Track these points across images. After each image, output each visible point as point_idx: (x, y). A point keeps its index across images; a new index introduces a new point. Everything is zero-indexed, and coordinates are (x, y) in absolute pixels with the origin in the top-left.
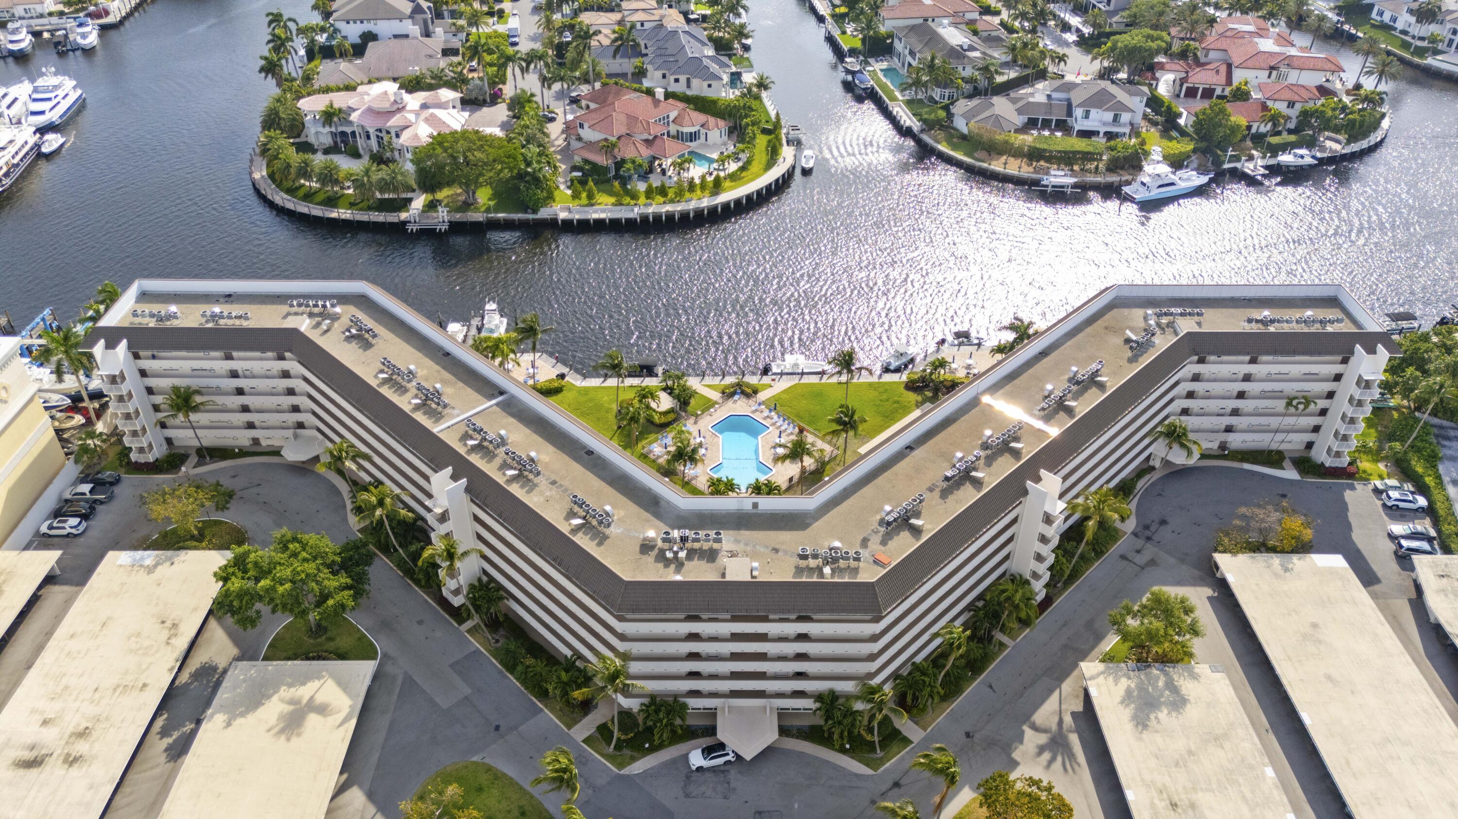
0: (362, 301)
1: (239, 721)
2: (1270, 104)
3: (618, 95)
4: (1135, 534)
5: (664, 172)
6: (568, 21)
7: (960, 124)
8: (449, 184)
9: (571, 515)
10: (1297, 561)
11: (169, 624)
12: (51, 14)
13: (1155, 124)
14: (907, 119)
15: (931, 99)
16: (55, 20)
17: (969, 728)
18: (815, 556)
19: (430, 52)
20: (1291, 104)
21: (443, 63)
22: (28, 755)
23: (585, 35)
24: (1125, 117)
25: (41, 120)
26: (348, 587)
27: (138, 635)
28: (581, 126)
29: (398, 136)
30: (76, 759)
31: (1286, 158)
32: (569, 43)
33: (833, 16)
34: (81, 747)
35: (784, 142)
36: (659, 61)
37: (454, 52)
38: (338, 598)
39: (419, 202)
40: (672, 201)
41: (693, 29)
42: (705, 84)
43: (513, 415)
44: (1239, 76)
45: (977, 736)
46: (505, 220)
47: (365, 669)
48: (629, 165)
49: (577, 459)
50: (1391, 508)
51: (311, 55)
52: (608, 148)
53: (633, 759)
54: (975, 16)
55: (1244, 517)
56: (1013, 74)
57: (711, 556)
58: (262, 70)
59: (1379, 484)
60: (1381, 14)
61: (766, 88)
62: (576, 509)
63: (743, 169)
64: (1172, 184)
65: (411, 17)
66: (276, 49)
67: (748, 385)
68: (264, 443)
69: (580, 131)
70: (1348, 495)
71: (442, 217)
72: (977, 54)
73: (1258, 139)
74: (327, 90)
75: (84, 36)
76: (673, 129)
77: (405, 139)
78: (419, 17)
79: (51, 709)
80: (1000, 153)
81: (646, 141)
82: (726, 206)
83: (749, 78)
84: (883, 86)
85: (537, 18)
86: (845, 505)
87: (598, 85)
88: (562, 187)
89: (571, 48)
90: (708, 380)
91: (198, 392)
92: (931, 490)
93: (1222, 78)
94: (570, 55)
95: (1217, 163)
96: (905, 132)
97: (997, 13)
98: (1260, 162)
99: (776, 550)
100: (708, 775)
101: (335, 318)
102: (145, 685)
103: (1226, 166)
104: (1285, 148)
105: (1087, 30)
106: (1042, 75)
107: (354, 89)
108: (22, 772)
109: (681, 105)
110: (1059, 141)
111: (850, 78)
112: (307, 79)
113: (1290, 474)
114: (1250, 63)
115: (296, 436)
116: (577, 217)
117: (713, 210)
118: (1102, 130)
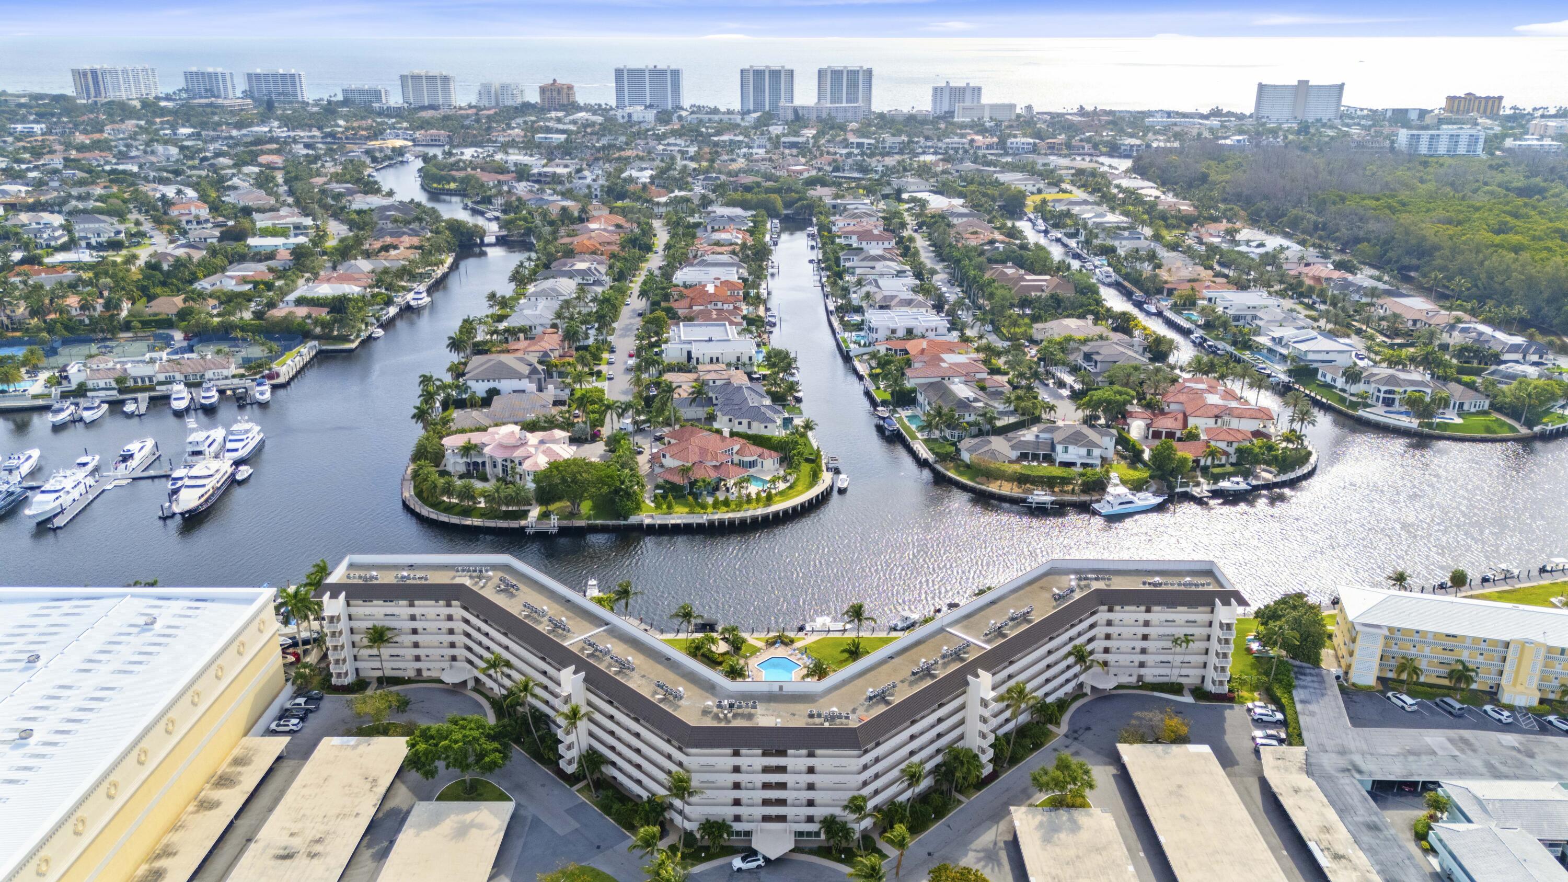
0: (507, 568)
1: (425, 833)
2: (1213, 443)
3: (692, 434)
4: (1066, 736)
5: (728, 490)
6: (654, 379)
7: (966, 456)
8: (560, 499)
9: (656, 693)
10: (1176, 749)
11: (370, 779)
12: (234, 376)
13: (1123, 457)
14: (924, 452)
15: (945, 438)
16: (236, 381)
17: (930, 850)
18: (819, 716)
19: (543, 403)
20: (1230, 444)
21: (554, 411)
22: (282, 852)
23: (670, 389)
24: (1096, 452)
25: (236, 455)
26: (500, 752)
27: (350, 786)
28: (664, 456)
29: (520, 464)
30: (315, 855)
31: (1224, 484)
32: (655, 396)
33: (871, 375)
34: (318, 848)
35: (824, 468)
36: (727, 409)
37: (562, 403)
38: (492, 757)
39: (535, 512)
40: (733, 511)
41: (755, 385)
42: (763, 426)
43: (615, 637)
44: (1192, 422)
45: (936, 855)
46: (602, 526)
47: (508, 808)
48: (701, 484)
49: (660, 663)
50: (1257, 720)
51: (445, 405)
52: (684, 471)
53: (693, 865)
54: (985, 375)
55: (1138, 718)
56: (1012, 420)
57: (750, 717)
58: (414, 417)
59: (1250, 705)
60: (1325, 376)
61: (811, 429)
62: (659, 690)
63: (791, 487)
64: (1131, 502)
65: (528, 377)
66: (426, 402)
67: (787, 637)
68: (425, 674)
69: (663, 460)
70: (1228, 713)
71: (554, 523)
72: (981, 404)
73: (1205, 470)
74: (463, 431)
75: (262, 393)
76: (736, 459)
77: (527, 465)
78: (535, 377)
79: (295, 828)
80: (996, 479)
81: (715, 466)
82: (776, 515)
83: (798, 421)
84: (907, 429)
85: (629, 377)
86: (844, 689)
87: (677, 427)
88: (647, 501)
89: (657, 400)
90: (756, 635)
91: (389, 629)
92: (902, 682)
93: (1179, 424)
94: (656, 404)
95: (1171, 487)
96: (923, 464)
97: (1006, 373)
98: (1206, 487)
99: (794, 715)
100: (745, 874)
101: (489, 579)
102: (358, 814)
103: (1178, 490)
104: (1223, 476)
105: (1078, 386)
106: (1037, 420)
107: (485, 429)
108: (280, 862)
109: (743, 441)
110: (1045, 469)
111: (881, 422)
112: (445, 422)
113: (1188, 699)
114: (1199, 413)
115: (451, 667)
116: (659, 522)
117: (765, 518)
118: (1079, 462)
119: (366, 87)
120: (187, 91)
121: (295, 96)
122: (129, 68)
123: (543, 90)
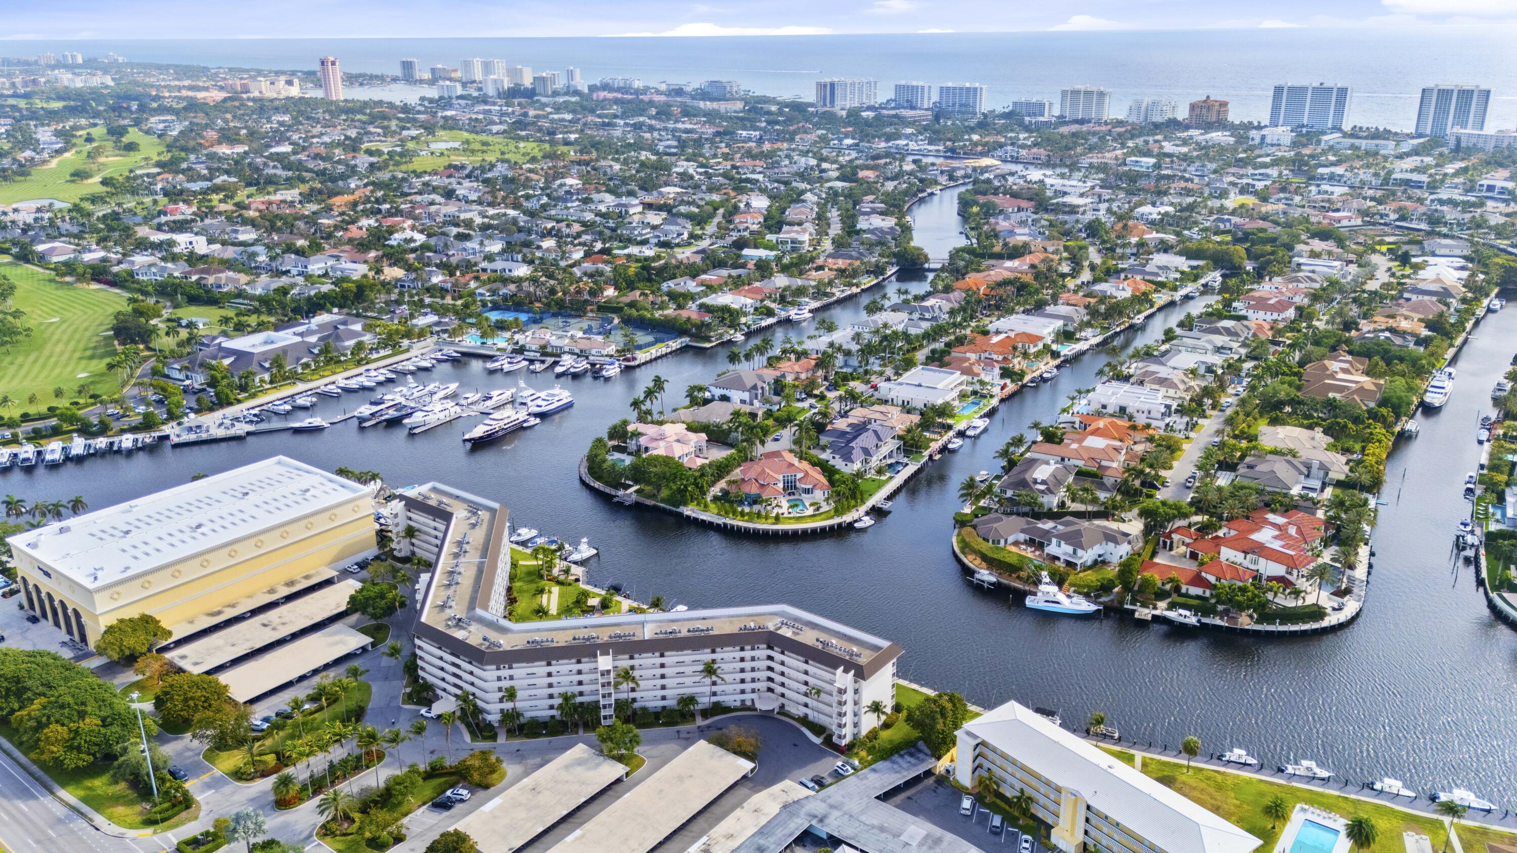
2: (1203, 574)
4: (699, 727)
10: (731, 757)
11: (339, 605)
17: (521, 749)
22: (267, 623)
27: (328, 605)
30: (275, 629)
34: (280, 627)
35: (864, 509)
37: (754, 415)
45: (520, 752)
54: (1112, 464)
58: (632, 405)
62: (445, 600)
63: (815, 515)
65: (749, 391)
70: (828, 758)
71: (633, 498)
81: (762, 485)
93: (1216, 551)
95: (1121, 602)
102: (312, 619)
109: (811, 472)
113: (818, 740)
114: (1229, 544)
116: (694, 515)
118: (1062, 558)
119: (1034, 100)
120: (895, 100)
121: (974, 107)
122: (857, 81)
123: (1193, 107)
